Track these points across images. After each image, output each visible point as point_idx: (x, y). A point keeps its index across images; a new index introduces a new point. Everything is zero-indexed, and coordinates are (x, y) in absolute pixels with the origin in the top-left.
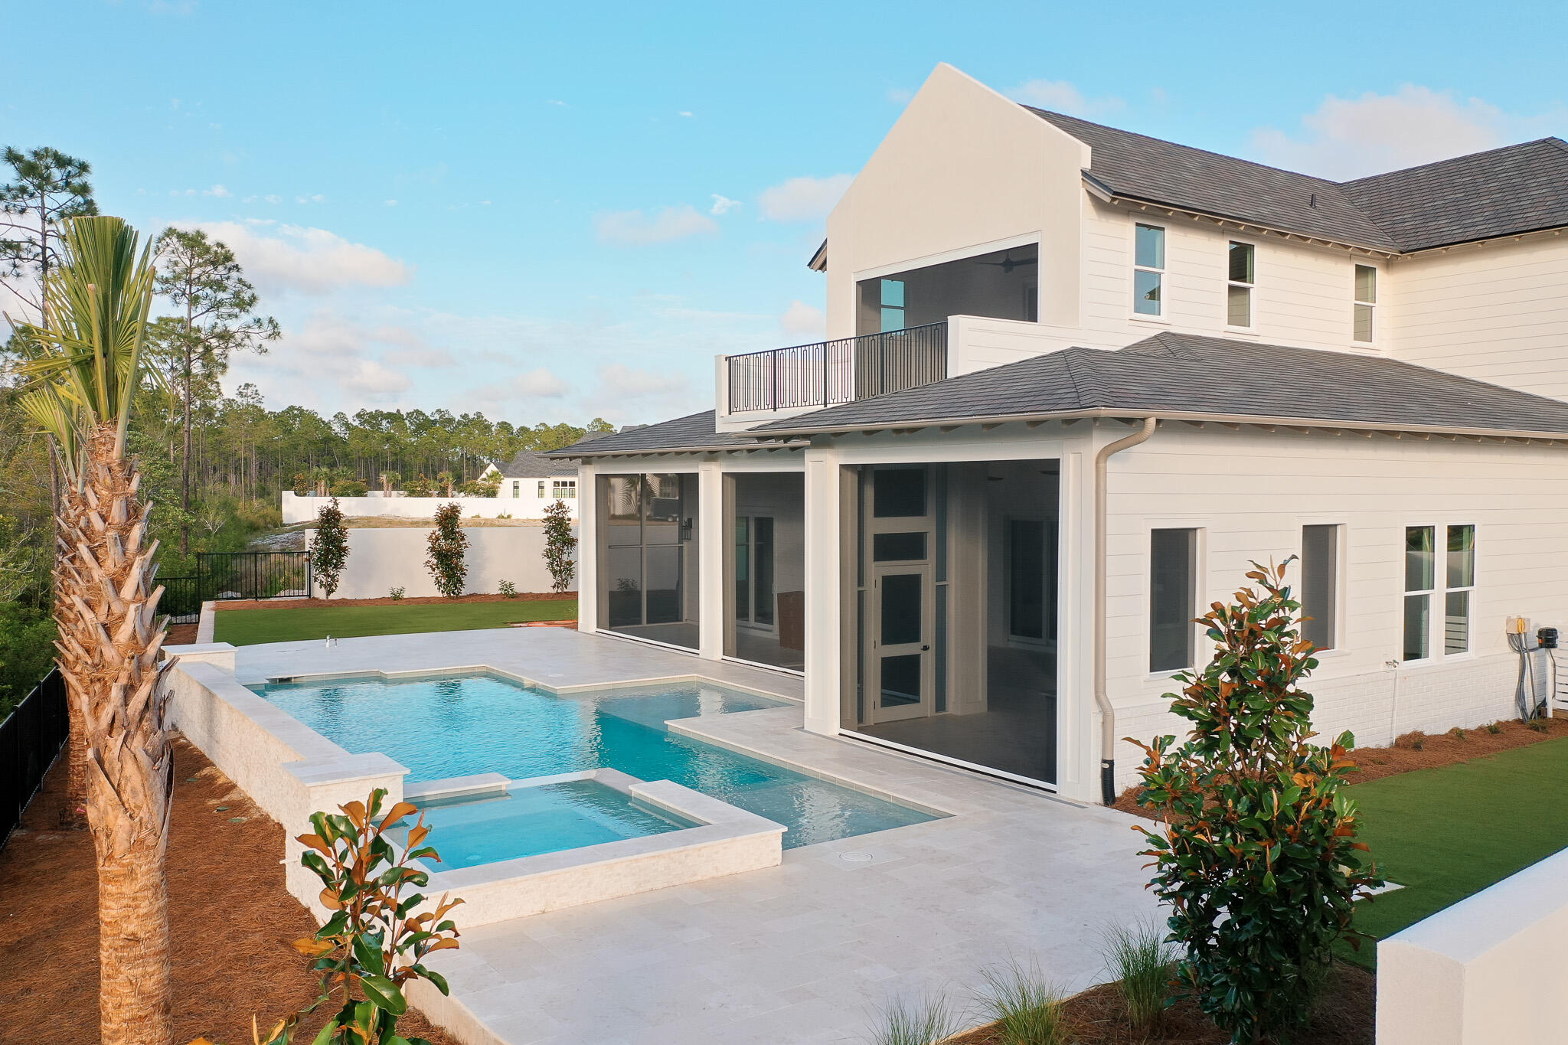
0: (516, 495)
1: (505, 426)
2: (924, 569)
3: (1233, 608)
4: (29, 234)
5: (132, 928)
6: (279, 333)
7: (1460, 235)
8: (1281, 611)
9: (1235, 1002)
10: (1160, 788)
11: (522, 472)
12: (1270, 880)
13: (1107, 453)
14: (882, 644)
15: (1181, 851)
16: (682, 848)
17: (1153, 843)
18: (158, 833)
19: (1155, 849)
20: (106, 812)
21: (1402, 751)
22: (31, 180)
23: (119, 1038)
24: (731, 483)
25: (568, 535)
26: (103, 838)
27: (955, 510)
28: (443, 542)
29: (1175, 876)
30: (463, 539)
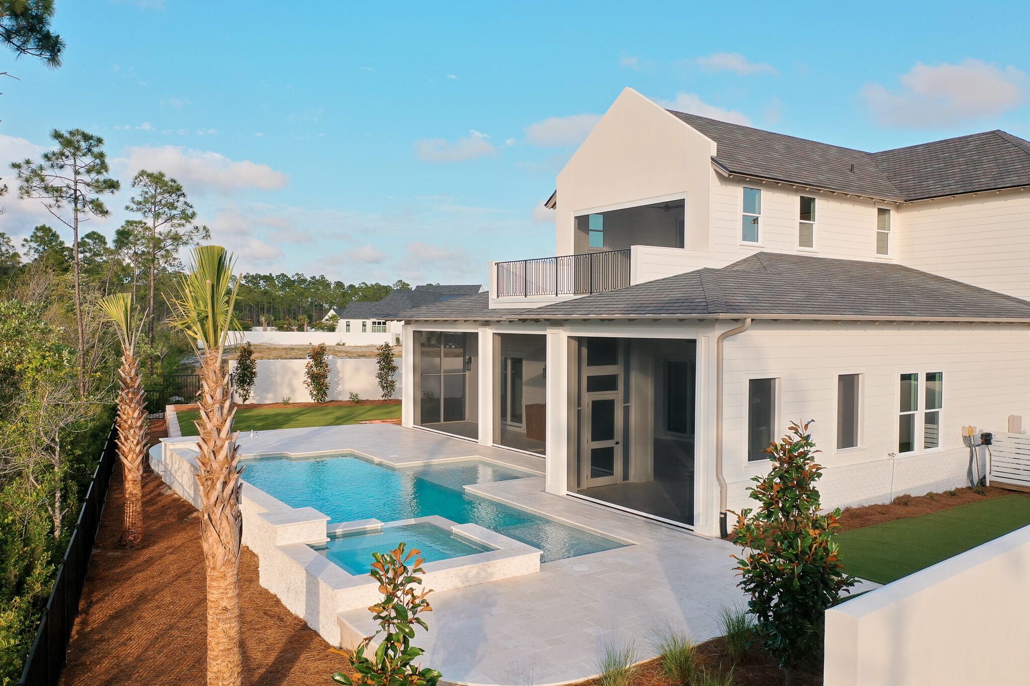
0: (348, 330)
1: (339, 284)
2: (616, 396)
3: (781, 445)
4: (67, 182)
5: (224, 604)
6: (210, 235)
7: (940, 191)
8: (805, 447)
9: (781, 643)
10: (744, 536)
11: (352, 315)
12: (796, 583)
13: (723, 337)
14: (592, 441)
15: (755, 568)
16: (486, 563)
17: (741, 564)
18: (236, 556)
19: (741, 566)
20: (213, 545)
21: (897, 507)
22: (68, 149)
23: (218, 660)
24: (498, 339)
25: (392, 364)
26: (211, 558)
27: (634, 362)
28: (314, 369)
29: (751, 580)
30: (327, 367)
